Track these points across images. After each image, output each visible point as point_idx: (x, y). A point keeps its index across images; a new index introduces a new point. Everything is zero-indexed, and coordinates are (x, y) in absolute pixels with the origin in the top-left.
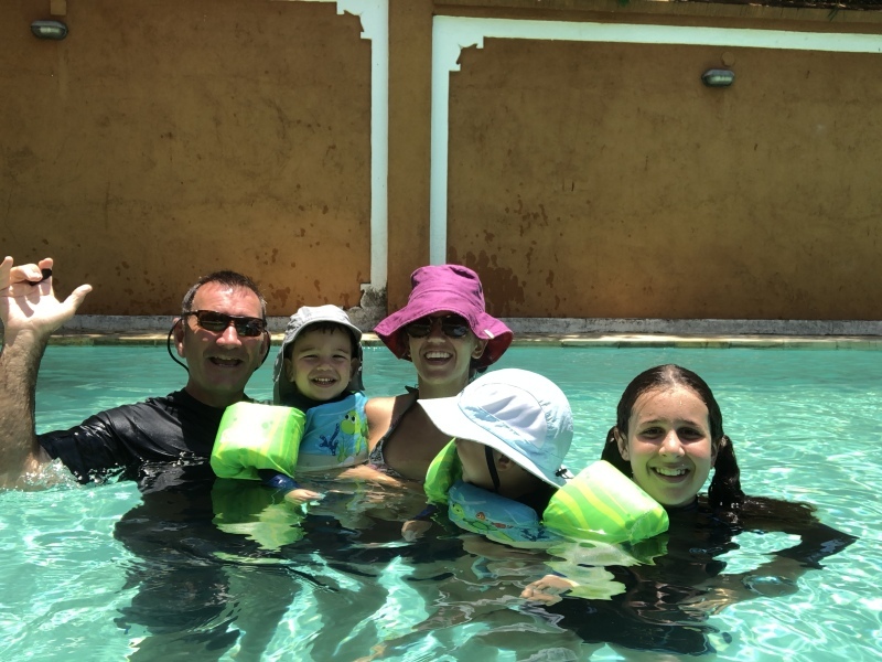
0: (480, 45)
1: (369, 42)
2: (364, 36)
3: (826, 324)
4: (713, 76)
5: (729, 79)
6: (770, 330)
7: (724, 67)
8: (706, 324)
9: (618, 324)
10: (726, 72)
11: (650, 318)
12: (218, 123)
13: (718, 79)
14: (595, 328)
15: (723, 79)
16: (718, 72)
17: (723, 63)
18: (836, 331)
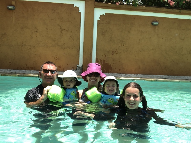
0: (104, 15)
1: (80, 13)
2: (79, 12)
3: (177, 77)
4: (154, 23)
5: (157, 24)
6: (165, 78)
7: (156, 21)
8: (151, 76)
9: (132, 75)
10: (157, 22)
11: (139, 74)
12: (47, 29)
13: (155, 24)
14: (127, 76)
15: (156, 24)
16: (155, 22)
17: (156, 20)
18: (179, 78)
